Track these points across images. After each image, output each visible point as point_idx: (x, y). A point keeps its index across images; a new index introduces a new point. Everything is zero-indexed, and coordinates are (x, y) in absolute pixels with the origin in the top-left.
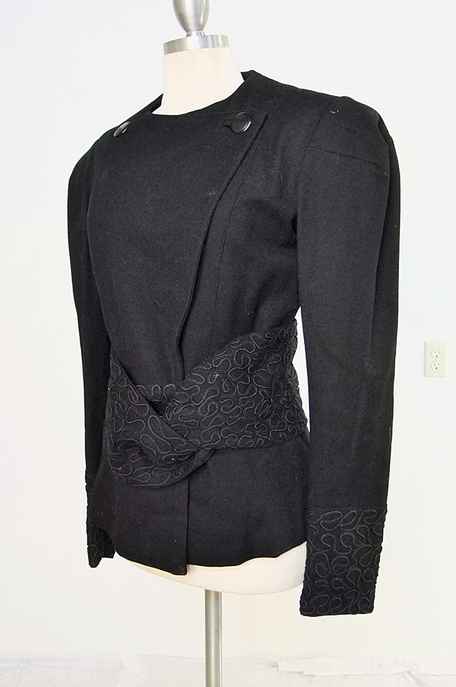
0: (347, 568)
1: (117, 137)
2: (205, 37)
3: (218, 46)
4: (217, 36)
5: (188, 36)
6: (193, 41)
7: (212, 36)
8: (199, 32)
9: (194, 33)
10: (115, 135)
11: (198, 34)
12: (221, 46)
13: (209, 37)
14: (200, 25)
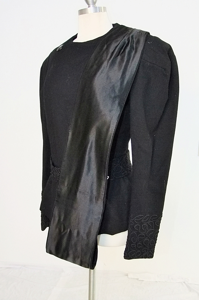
0: (144, 238)
1: (58, 51)
2: (96, 7)
3: (102, 11)
4: (101, 7)
5: (88, 7)
6: (91, 10)
7: (99, 7)
8: (93, 5)
9: (91, 6)
10: (57, 50)
11: (93, 6)
12: (103, 11)
13: (98, 8)
14: (94, 2)
